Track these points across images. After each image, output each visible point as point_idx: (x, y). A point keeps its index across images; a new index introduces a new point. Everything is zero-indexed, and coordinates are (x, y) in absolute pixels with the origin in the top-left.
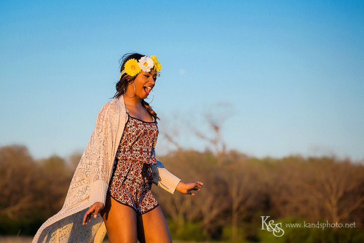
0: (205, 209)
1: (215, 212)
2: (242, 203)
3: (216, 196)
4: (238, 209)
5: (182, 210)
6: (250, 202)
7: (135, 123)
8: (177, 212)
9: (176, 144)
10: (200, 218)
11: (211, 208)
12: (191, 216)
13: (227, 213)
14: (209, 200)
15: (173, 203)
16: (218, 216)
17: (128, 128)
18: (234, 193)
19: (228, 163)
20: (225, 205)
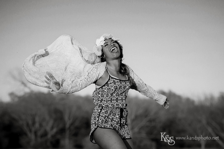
0: (48, 128)
1: (55, 130)
2: (72, 124)
3: (55, 120)
4: (69, 128)
5: (33, 129)
6: (77, 124)
7: (114, 81)
8: (30, 131)
9: (29, 88)
10: (45, 134)
11: (52, 128)
12: (39, 133)
13: (62, 131)
14: (51, 123)
15: (28, 125)
16: (57, 133)
17: (109, 84)
18: (66, 118)
19: (62, 99)
20: (61, 126)
